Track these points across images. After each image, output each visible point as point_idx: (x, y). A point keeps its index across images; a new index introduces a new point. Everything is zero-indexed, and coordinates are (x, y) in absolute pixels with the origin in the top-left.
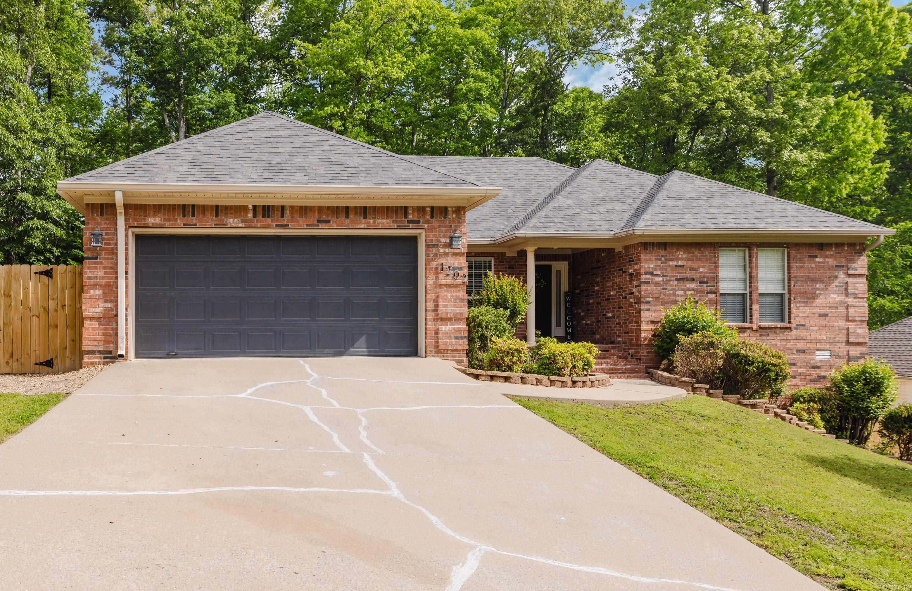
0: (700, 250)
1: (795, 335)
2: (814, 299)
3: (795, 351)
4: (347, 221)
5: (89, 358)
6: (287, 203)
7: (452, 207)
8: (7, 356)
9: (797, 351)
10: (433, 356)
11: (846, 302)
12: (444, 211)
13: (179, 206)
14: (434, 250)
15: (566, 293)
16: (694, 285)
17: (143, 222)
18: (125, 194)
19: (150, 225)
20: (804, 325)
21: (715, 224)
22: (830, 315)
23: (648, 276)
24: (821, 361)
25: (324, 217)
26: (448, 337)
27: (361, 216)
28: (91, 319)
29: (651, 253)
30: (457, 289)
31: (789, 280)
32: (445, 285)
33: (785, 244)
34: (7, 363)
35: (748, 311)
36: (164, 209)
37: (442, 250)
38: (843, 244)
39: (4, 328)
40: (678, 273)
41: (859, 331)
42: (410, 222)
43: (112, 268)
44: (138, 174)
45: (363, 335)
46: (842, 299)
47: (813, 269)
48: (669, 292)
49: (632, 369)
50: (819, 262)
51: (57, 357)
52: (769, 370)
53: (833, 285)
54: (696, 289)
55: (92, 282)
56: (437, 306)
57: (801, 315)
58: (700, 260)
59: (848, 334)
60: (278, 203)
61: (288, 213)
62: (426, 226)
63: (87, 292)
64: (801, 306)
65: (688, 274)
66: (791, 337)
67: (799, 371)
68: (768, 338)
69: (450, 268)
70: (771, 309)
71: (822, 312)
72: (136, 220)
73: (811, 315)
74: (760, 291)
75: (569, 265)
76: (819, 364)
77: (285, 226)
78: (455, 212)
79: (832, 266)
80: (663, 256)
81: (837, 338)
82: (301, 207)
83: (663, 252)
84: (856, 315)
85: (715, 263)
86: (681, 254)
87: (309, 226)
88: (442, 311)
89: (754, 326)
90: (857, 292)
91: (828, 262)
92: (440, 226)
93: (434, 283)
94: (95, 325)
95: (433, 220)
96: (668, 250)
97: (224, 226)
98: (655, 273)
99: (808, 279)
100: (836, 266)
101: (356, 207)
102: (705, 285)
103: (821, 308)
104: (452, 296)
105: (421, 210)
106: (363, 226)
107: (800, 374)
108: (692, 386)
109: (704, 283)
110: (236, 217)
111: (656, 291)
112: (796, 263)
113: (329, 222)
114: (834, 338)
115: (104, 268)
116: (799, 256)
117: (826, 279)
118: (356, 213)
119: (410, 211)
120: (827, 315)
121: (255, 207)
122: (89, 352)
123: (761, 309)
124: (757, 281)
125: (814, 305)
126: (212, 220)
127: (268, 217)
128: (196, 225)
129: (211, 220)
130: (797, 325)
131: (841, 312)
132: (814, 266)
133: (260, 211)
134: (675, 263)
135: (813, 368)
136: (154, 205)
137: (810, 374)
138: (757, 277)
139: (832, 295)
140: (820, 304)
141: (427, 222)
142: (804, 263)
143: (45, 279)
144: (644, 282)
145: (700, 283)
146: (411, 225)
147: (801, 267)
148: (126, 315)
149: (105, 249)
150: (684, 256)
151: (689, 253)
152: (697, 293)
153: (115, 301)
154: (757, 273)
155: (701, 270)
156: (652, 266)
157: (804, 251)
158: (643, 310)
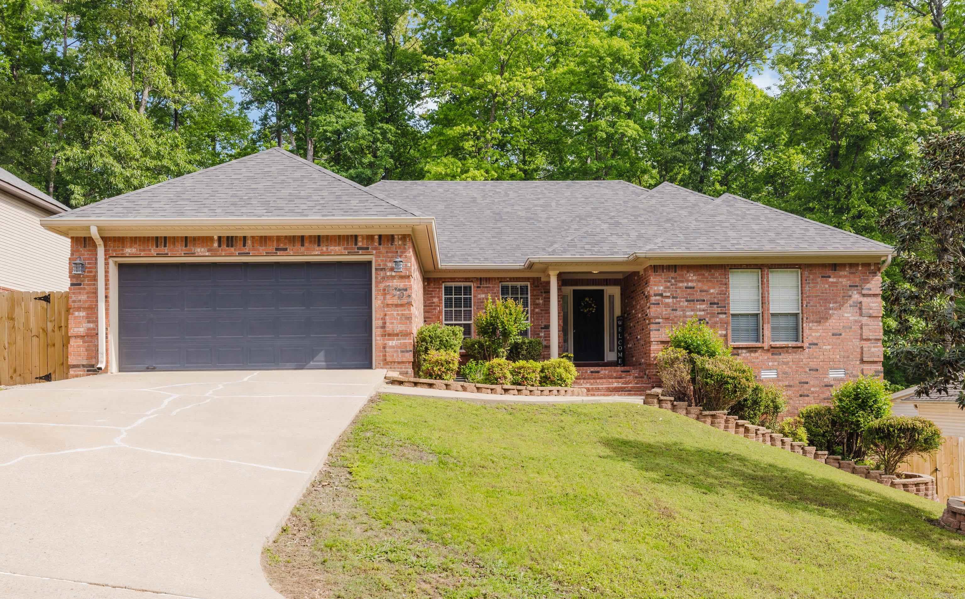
0: (710, 271)
1: (808, 354)
2: (827, 318)
3: (807, 370)
4: (303, 249)
5: (75, 371)
6: (248, 234)
7: (398, 235)
8: (12, 371)
9: (810, 370)
10: (381, 368)
11: (860, 322)
12: (391, 238)
13: (153, 237)
14: (382, 273)
15: (617, 317)
16: (704, 306)
17: (121, 252)
18: (100, 229)
19: (127, 255)
20: (817, 344)
21: (723, 247)
22: (843, 334)
23: (658, 298)
24: (835, 379)
25: (282, 246)
26: (395, 351)
27: (315, 243)
28: (76, 337)
29: (660, 275)
30: (403, 308)
31: (802, 300)
32: (392, 305)
33: (797, 265)
34: (12, 377)
35: (761, 331)
36: (140, 241)
37: (388, 274)
38: (857, 265)
39: (9, 347)
40: (689, 294)
41: (873, 350)
42: (358, 249)
43: (93, 293)
44: (116, 210)
45: (322, 350)
46: (856, 318)
47: (826, 290)
48: (679, 313)
49: (638, 387)
50: (832, 282)
51: (55, 372)
52: (727, 383)
53: (847, 305)
54: (707, 310)
55: (76, 305)
56: (385, 323)
57: (813, 334)
58: (710, 281)
59: (862, 353)
60: (240, 234)
61: (249, 242)
62: (374, 252)
63: (73, 314)
64: (814, 326)
65: (698, 296)
66: (803, 356)
67: (812, 389)
68: (780, 357)
69: (396, 289)
70: (786, 329)
71: (836, 331)
72: (115, 251)
73: (824, 334)
74: (771, 312)
75: (621, 289)
76: (832, 383)
77: (247, 254)
78: (401, 239)
79: (846, 286)
80: (672, 278)
81: (851, 356)
82: (261, 237)
83: (673, 274)
84: (871, 334)
85: (726, 284)
86: (691, 276)
87: (268, 254)
88: (389, 327)
89: (766, 346)
90: (871, 311)
91: (841, 282)
92: (387, 252)
93: (382, 303)
94: (80, 342)
95: (381, 247)
96: (679, 272)
97: (193, 255)
98: (664, 295)
99: (821, 299)
100: (850, 286)
101: (310, 236)
102: (715, 306)
103: (835, 328)
104: (398, 314)
105: (370, 238)
106: (317, 253)
107: (813, 393)
108: (658, 399)
109: (715, 304)
110: (203, 247)
111: (665, 312)
112: (809, 283)
113: (286, 249)
114: (848, 357)
115: (87, 293)
116: (811, 277)
117: (839, 299)
118: (310, 242)
119: (360, 239)
120: (841, 335)
121: (220, 238)
122: (74, 366)
123: (773, 329)
124: (768, 301)
125: (827, 324)
126: (182, 250)
127: (232, 246)
128: (167, 254)
129: (180, 249)
130: (810, 344)
131: (855, 331)
132: (827, 286)
133: (224, 241)
134: (686, 284)
135: (826, 386)
136: (131, 238)
137: (823, 393)
138: (768, 297)
139: (846, 315)
140: (833, 323)
141: (375, 249)
142: (817, 283)
143: (44, 303)
144: (654, 304)
145: (711, 304)
146: (360, 252)
147: (814, 287)
148: (106, 334)
149: (88, 276)
150: (695, 278)
151: (699, 275)
152: (708, 314)
153: (96, 322)
154: (769, 294)
155: (712, 291)
156: (661, 288)
157: (818, 271)
158: (652, 330)
